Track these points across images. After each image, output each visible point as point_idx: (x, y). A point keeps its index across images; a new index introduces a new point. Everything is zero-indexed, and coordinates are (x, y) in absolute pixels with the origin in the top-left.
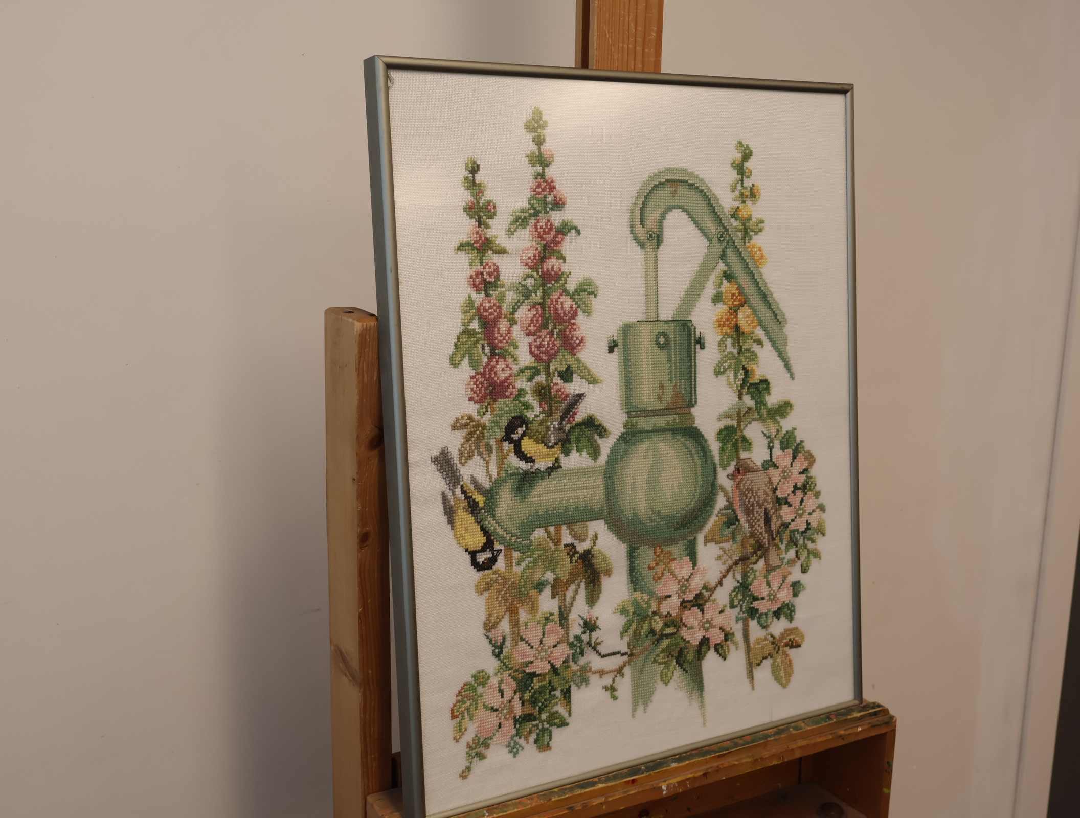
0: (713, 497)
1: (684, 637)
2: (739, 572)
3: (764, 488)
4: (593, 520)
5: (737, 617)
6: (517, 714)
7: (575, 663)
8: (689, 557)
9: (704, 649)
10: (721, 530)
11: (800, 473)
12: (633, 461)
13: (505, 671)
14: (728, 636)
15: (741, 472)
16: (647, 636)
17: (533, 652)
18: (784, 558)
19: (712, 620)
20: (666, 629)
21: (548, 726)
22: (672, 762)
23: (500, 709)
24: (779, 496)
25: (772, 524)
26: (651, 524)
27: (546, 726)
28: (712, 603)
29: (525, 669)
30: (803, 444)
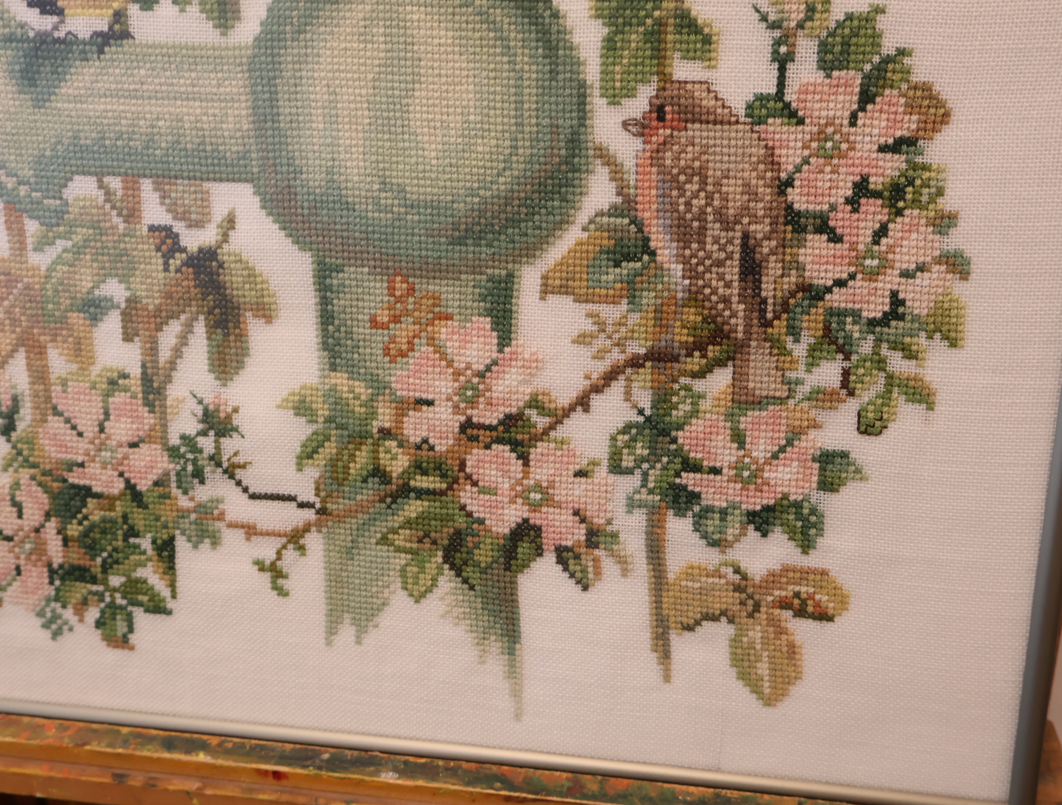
0: (570, 175)
1: (468, 508)
2: (644, 388)
3: (746, 174)
4: (221, 180)
5: (630, 499)
6: (54, 560)
7: (185, 492)
8: (489, 319)
9: (524, 548)
10: (593, 267)
11: (883, 149)
12: (328, 45)
13: (23, 467)
14: (594, 537)
15: (669, 117)
16: (365, 481)
17: (83, 445)
18: (798, 382)
19: (552, 484)
20: (418, 477)
21: (124, 602)
22: (395, 770)
23: (16, 538)
24: (796, 206)
25: (764, 279)
26: (376, 215)
27: (120, 601)
28: (552, 445)
29: (65, 473)
30: (906, 60)
